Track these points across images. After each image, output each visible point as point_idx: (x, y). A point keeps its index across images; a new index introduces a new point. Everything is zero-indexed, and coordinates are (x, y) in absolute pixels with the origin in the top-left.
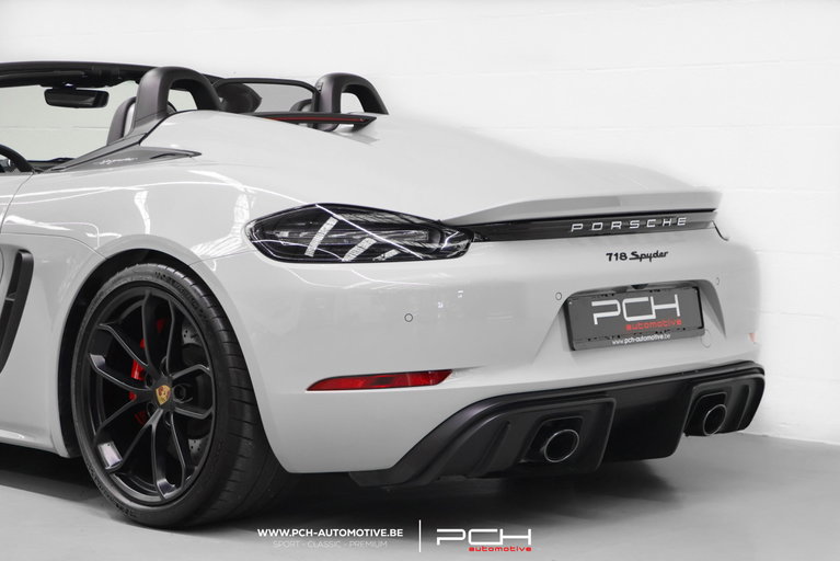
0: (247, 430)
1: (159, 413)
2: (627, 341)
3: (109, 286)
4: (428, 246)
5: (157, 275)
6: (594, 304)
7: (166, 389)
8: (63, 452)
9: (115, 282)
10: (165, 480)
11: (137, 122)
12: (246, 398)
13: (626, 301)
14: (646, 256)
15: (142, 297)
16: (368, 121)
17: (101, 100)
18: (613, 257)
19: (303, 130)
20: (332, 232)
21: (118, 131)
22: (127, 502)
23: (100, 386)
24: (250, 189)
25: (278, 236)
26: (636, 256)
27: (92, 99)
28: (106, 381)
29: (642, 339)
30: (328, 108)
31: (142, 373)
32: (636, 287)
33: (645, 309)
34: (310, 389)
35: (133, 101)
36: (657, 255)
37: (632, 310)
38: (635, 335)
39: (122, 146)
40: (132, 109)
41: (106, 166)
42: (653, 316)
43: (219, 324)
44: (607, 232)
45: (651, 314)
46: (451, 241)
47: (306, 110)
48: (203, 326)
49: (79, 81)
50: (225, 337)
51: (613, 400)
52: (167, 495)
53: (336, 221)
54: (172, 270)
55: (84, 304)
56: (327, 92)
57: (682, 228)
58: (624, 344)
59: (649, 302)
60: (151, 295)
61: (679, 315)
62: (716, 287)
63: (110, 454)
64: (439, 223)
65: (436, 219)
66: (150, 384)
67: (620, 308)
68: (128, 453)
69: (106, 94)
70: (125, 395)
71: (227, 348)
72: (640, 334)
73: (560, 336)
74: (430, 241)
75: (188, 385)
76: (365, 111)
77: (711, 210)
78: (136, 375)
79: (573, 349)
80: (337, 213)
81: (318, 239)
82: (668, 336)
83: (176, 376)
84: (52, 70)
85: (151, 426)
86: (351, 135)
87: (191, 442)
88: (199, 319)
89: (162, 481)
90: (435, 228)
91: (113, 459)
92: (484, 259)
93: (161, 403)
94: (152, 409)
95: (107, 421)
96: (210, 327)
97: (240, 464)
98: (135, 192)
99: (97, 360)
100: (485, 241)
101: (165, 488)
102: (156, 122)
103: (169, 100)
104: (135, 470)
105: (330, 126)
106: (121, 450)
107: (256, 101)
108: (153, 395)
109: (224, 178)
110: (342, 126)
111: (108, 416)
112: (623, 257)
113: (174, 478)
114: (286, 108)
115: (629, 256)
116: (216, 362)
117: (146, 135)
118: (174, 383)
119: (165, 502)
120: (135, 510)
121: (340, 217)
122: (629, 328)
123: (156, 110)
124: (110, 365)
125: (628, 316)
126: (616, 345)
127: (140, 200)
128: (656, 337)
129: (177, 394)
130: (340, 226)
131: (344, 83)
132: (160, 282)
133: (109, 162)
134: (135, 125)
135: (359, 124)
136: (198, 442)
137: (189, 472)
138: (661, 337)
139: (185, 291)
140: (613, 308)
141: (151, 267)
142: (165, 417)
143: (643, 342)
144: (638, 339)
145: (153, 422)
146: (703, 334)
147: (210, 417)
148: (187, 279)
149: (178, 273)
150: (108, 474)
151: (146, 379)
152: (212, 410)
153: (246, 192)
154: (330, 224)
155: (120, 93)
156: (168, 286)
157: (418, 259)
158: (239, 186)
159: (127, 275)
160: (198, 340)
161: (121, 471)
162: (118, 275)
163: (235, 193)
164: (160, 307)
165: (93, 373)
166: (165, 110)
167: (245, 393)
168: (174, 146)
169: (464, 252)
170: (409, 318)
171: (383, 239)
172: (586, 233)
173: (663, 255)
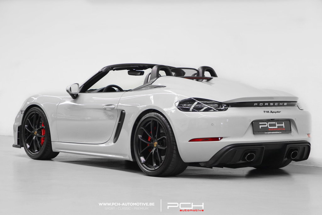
0: (175, 152)
1: (154, 149)
2: (269, 133)
3: (143, 118)
4: (218, 108)
5: (155, 115)
6: (260, 123)
7: (156, 143)
8: (131, 160)
9: (144, 117)
10: (156, 165)
11: (151, 79)
12: (174, 144)
13: (269, 123)
14: (274, 112)
15: (150, 121)
16: (210, 79)
17: (142, 73)
18: (265, 112)
19: (194, 81)
20: (196, 105)
21: (146, 81)
22: (147, 170)
23: (141, 143)
24: (178, 95)
25: (183, 105)
26: (271, 112)
27: (140, 73)
28: (142, 141)
29: (273, 132)
30: (201, 75)
31: (150, 140)
32: (272, 119)
33: (275, 125)
34: (189, 141)
35: (150, 74)
36: (277, 112)
37: (271, 125)
38: (271, 131)
39: (147, 85)
40: (150, 76)
41: (143, 90)
42: (277, 127)
43: (168, 126)
44: (264, 106)
45: (276, 126)
46: (224, 107)
47: (196, 76)
48: (165, 127)
49: (137, 68)
50: (170, 129)
51: (264, 147)
52: (156, 168)
53: (197, 103)
54: (158, 114)
55: (137, 123)
56: (201, 71)
57: (285, 106)
58: (268, 134)
59: (276, 124)
60: (153, 120)
61: (284, 127)
62: (295, 121)
63: (142, 159)
64: (221, 103)
65: (220, 102)
66: (152, 142)
67: (267, 125)
68: (147, 159)
69: (144, 72)
70: (147, 145)
71: (170, 132)
72: (273, 131)
73: (251, 130)
74: (219, 107)
75: (161, 142)
76: (211, 76)
77: (296, 102)
78: (149, 140)
79: (254, 134)
80: (198, 100)
81: (193, 106)
82: (281, 132)
83: (158, 139)
84: (130, 66)
85: (152, 152)
86: (206, 82)
87: (162, 157)
88: (164, 126)
89: (155, 165)
90: (220, 104)
91: (143, 160)
92: (232, 111)
93: (155, 146)
94: (153, 148)
95: (142, 151)
96: (166, 127)
97: (173, 160)
98: (150, 96)
99: (140, 136)
100: (232, 107)
101: (156, 167)
102: (156, 79)
103: (159, 73)
104: (148, 163)
105: (201, 80)
106: (145, 158)
107: (184, 73)
108: (153, 144)
109: (172, 92)
110: (204, 80)
111: (142, 150)
112: (268, 112)
113: (158, 164)
114: (190, 75)
115: (270, 112)
116: (167, 135)
117: (153, 82)
118: (158, 141)
119: (155, 170)
120: (149, 172)
121: (198, 102)
122: (269, 130)
123: (156, 76)
124: (143, 138)
125: (269, 127)
126: (266, 134)
127: (152, 97)
128: (277, 132)
129: (159, 144)
130: (198, 103)
131: (205, 69)
132: (155, 117)
133: (144, 89)
134: (150, 80)
135: (208, 79)
136: (164, 156)
137: (161, 162)
138: (279, 132)
139: (161, 119)
140: (266, 125)
141: (153, 113)
142: (156, 150)
143: (273, 134)
144: (272, 133)
145: (153, 151)
146: (291, 132)
147: (166, 148)
148: (161, 116)
149: (159, 115)
150: (142, 164)
151: (152, 141)
152: (167, 147)
153: (177, 96)
154: (196, 103)
155: (147, 72)
156: (157, 118)
157: (217, 111)
158: (176, 94)
159: (148, 115)
160: (164, 131)
161: (145, 163)
162: (145, 115)
163: (175, 96)
164: (155, 123)
165: (139, 140)
166: (158, 76)
167: (174, 143)
168: (159, 84)
169: (227, 110)
170: (212, 124)
171: (209, 107)
172: (258, 106)
173: (279, 112)
